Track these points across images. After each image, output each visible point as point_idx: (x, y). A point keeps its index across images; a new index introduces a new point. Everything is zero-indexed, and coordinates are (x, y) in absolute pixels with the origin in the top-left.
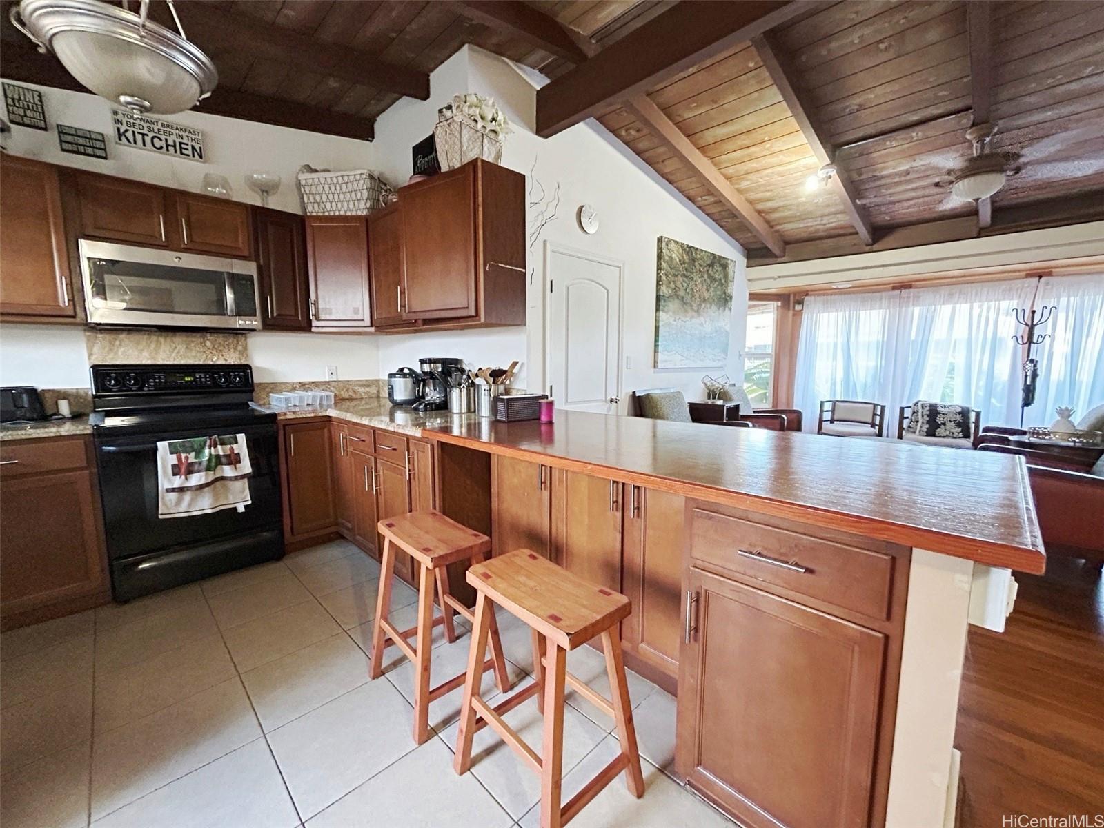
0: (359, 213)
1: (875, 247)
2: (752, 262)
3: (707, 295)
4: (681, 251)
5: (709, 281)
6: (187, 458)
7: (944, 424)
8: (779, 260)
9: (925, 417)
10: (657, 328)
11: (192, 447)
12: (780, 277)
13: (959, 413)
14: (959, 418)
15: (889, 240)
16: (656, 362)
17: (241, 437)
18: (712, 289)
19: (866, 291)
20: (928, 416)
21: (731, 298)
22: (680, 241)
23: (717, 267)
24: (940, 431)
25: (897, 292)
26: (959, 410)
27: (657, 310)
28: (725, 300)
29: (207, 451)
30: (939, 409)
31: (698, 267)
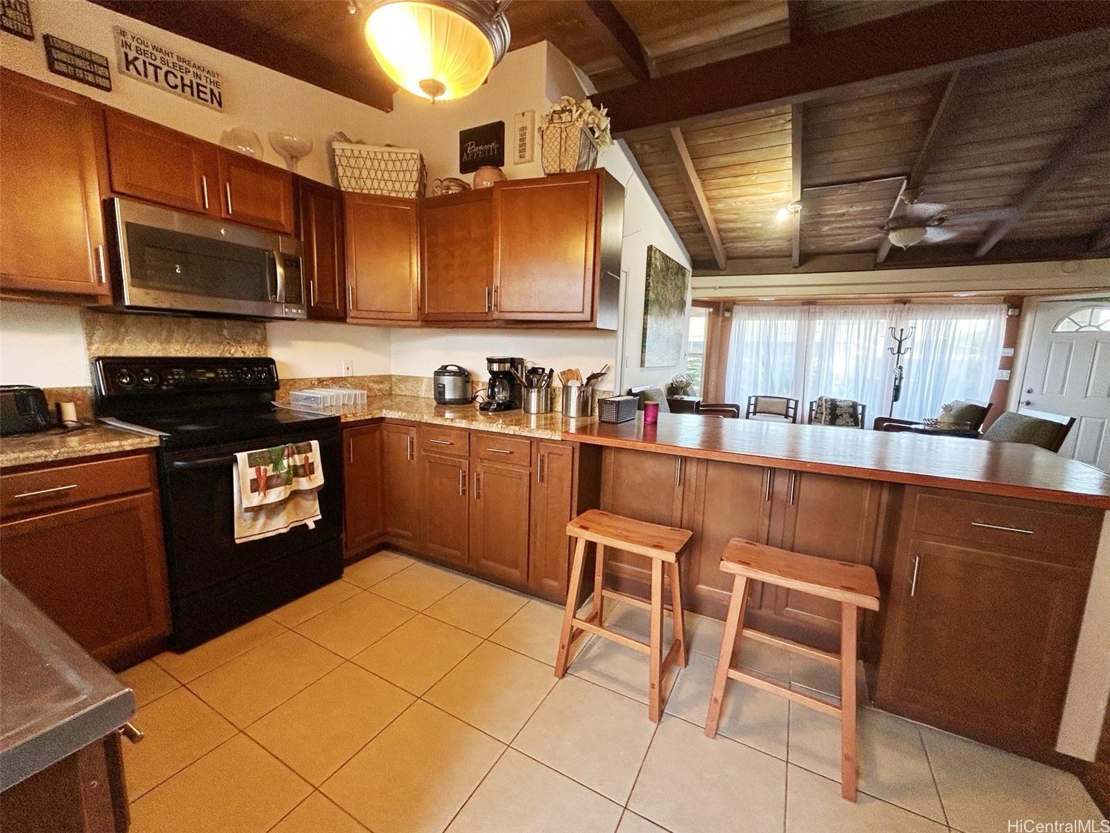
0: (407, 196)
1: (800, 269)
2: (697, 272)
3: (673, 301)
4: (662, 259)
5: (675, 288)
6: (266, 471)
7: (841, 415)
8: (721, 273)
9: (828, 409)
11: (270, 458)
12: (720, 288)
13: (851, 406)
14: (850, 410)
15: (809, 265)
16: (642, 361)
17: (315, 444)
18: (676, 296)
19: (783, 305)
20: (830, 409)
21: (685, 304)
22: (662, 251)
23: (680, 275)
24: (839, 421)
25: (806, 307)
26: (851, 404)
27: (646, 313)
28: (682, 306)
29: (285, 462)
30: (838, 403)
31: (670, 274)
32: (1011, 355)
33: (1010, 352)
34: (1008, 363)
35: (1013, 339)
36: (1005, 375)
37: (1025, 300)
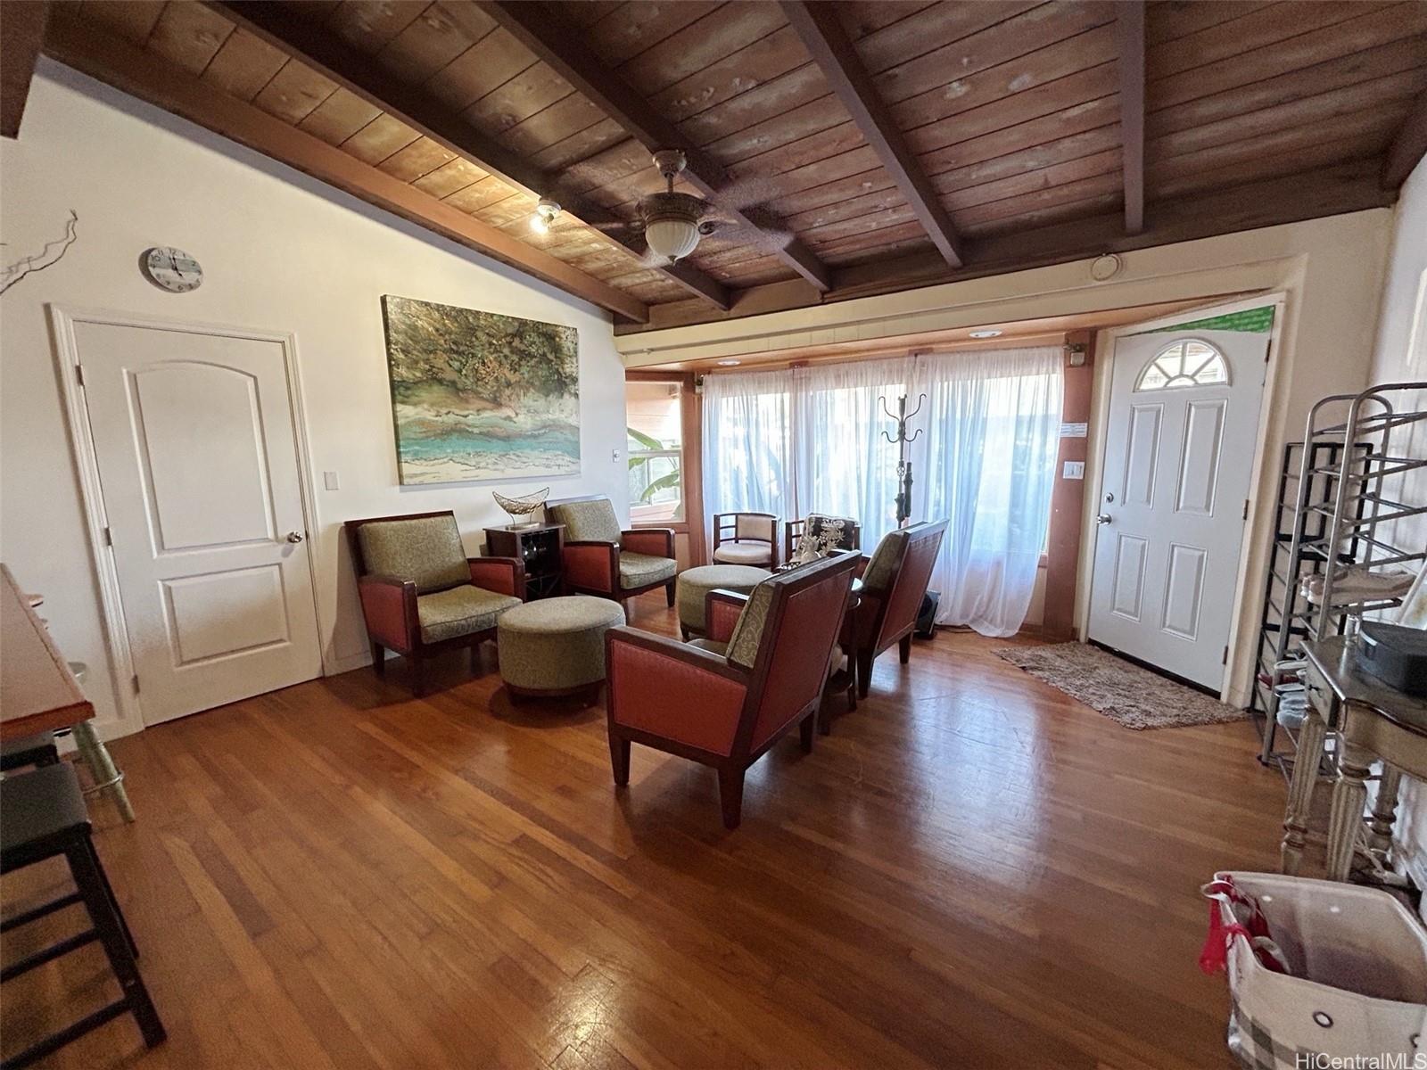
1: (733, 312)
2: (622, 328)
3: (513, 378)
4: (436, 315)
5: (515, 358)
7: (827, 545)
10: (396, 426)
12: (652, 350)
13: (841, 530)
14: (840, 536)
16: (401, 476)
18: (524, 370)
19: (757, 370)
21: (575, 380)
22: (433, 301)
23: (534, 337)
25: (790, 372)
26: (843, 524)
27: (394, 402)
28: (561, 383)
30: (824, 525)
31: (484, 338)
32: (1084, 435)
33: (1080, 430)
34: (1078, 450)
35: (1081, 406)
36: (1074, 470)
37: (1100, 333)
